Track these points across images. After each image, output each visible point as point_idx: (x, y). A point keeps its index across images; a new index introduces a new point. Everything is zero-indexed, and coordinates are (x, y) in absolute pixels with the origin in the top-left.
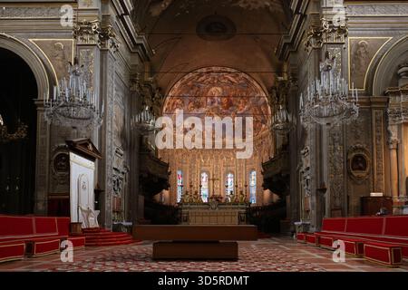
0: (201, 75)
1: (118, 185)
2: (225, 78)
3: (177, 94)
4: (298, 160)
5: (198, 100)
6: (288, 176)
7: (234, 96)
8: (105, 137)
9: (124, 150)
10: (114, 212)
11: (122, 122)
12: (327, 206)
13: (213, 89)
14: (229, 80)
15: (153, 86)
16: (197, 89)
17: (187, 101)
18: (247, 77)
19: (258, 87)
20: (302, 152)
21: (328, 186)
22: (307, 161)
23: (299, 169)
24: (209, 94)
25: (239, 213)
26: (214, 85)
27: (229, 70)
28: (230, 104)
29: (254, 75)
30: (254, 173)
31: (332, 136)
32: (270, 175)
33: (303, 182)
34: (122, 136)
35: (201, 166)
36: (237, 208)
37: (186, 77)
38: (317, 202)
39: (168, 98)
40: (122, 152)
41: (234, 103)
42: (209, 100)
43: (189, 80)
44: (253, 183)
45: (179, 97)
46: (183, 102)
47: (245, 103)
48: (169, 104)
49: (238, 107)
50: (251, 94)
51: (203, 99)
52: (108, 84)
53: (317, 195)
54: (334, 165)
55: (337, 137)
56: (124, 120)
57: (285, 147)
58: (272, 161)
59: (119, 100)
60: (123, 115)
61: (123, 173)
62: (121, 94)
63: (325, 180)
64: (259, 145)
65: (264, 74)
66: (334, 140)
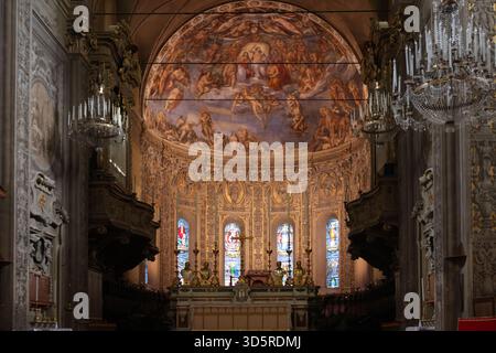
0: (223, 17)
1: (43, 249)
2: (273, 24)
3: (173, 60)
4: (415, 197)
5: (218, 70)
6: (395, 231)
7: (294, 62)
8: (12, 151)
9: (56, 178)
10: (33, 306)
11: (52, 119)
12: (467, 294)
13: (250, 47)
14: (282, 28)
15: (121, 43)
16: (215, 46)
17: (195, 73)
18: (319, 21)
19: (342, 42)
20: (422, 179)
21: (468, 251)
22: (430, 200)
23: (417, 214)
24: (241, 57)
25: (294, 308)
26: (250, 38)
27: (281, 6)
28: (285, 79)
29: (333, 18)
30: (335, 224)
31: (477, 145)
32: (362, 228)
33: (424, 243)
34: (52, 148)
35: (225, 209)
36: (291, 298)
37: (193, 23)
38: (447, 285)
39: (154, 68)
40: (51, 182)
41: (294, 76)
42: (241, 71)
43: (197, 29)
44: (333, 244)
45: (178, 65)
46: (187, 76)
47: (317, 77)
48: (158, 78)
49: (301, 84)
50: (327, 58)
51: (229, 68)
52: (18, 40)
53: (446, 270)
54: (481, 209)
55: (487, 149)
56: (56, 115)
57: (390, 168)
58: (364, 197)
59: (45, 73)
60: (52, 103)
61: (54, 225)
62: (47, 60)
63: (463, 240)
64: (345, 165)
65: (352, 15)
66: (480, 154)
